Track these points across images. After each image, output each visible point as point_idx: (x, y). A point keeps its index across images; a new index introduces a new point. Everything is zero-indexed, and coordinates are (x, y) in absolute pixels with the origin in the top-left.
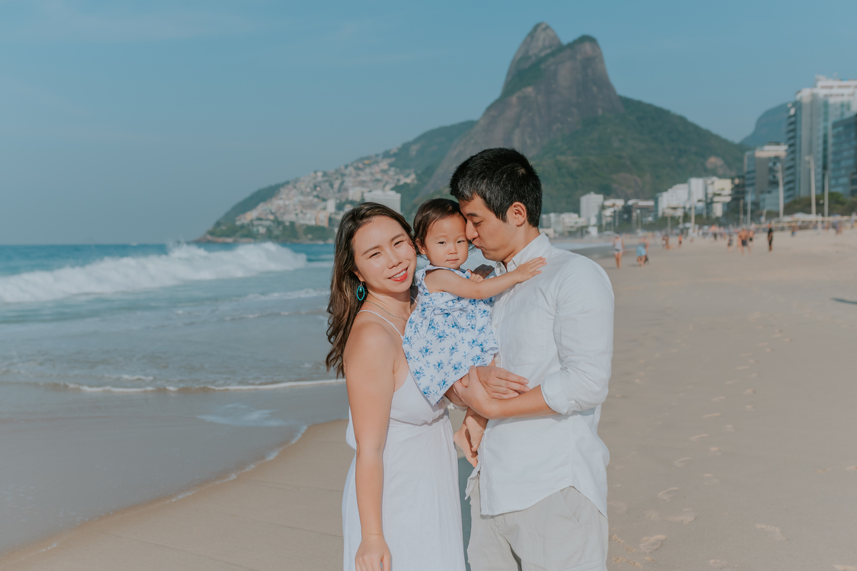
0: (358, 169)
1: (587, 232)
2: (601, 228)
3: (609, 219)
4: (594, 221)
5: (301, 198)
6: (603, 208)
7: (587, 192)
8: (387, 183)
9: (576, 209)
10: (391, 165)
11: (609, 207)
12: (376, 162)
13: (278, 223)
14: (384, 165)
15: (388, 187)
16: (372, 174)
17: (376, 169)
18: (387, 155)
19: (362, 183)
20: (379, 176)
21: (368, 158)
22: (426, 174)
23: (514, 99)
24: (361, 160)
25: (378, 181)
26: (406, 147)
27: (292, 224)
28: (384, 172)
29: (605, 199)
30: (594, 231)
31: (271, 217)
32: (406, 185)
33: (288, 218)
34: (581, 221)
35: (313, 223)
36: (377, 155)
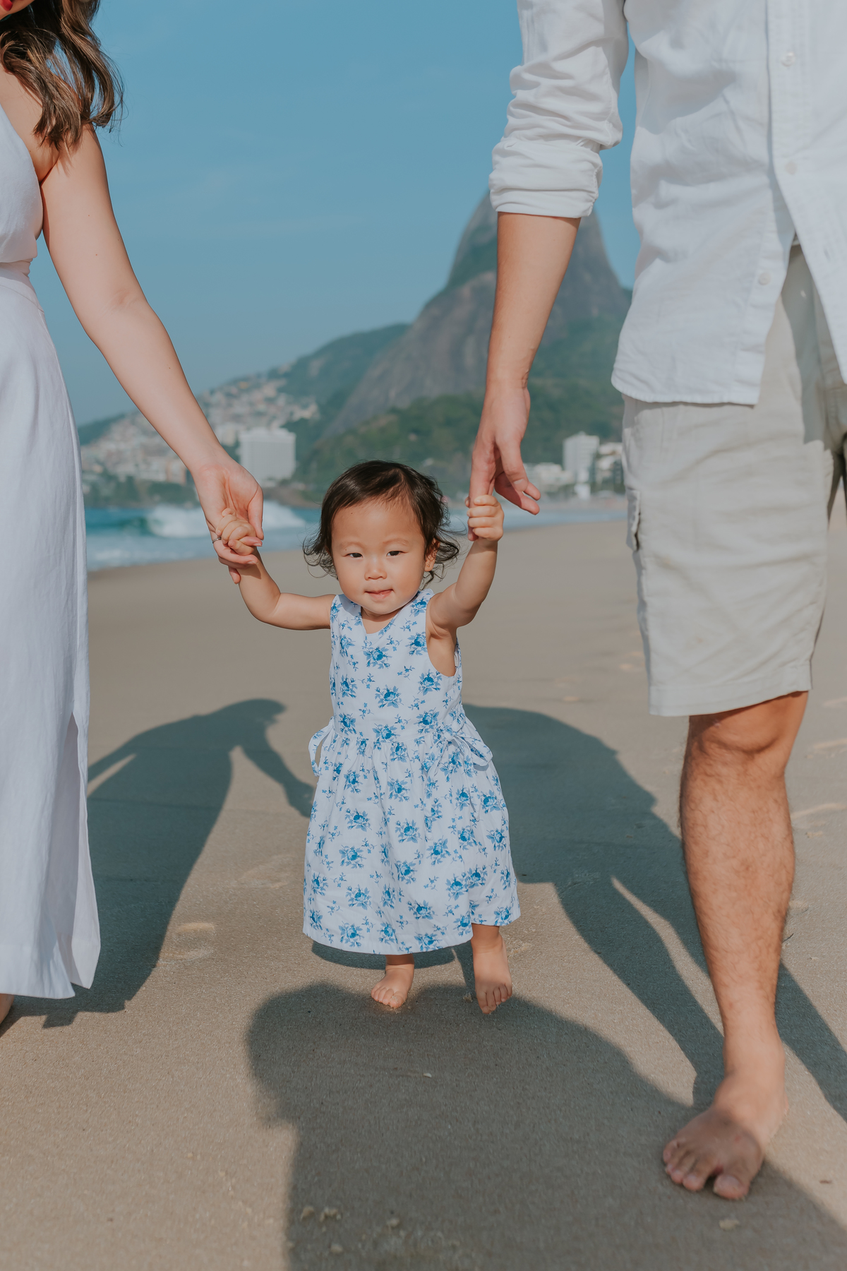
0: (229, 395)
1: (574, 494)
2: (594, 487)
3: (607, 475)
4: (584, 476)
5: (144, 440)
6: (598, 456)
7: (573, 432)
8: (274, 418)
9: (558, 459)
10: (280, 390)
11: (607, 455)
12: (258, 386)
13: (108, 476)
14: (269, 390)
15: (276, 424)
16: (251, 404)
17: (257, 396)
18: (273, 374)
19: (237, 418)
20: (262, 407)
21: (245, 379)
22: (333, 403)
23: (466, 291)
24: (235, 382)
25: (260, 414)
26: (303, 363)
27: (130, 479)
28: (270, 401)
29: (601, 443)
30: (583, 491)
31: (98, 469)
32: (303, 421)
33: (124, 470)
34: (566, 477)
35: (161, 477)
36: (259, 376)
